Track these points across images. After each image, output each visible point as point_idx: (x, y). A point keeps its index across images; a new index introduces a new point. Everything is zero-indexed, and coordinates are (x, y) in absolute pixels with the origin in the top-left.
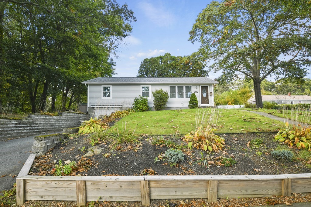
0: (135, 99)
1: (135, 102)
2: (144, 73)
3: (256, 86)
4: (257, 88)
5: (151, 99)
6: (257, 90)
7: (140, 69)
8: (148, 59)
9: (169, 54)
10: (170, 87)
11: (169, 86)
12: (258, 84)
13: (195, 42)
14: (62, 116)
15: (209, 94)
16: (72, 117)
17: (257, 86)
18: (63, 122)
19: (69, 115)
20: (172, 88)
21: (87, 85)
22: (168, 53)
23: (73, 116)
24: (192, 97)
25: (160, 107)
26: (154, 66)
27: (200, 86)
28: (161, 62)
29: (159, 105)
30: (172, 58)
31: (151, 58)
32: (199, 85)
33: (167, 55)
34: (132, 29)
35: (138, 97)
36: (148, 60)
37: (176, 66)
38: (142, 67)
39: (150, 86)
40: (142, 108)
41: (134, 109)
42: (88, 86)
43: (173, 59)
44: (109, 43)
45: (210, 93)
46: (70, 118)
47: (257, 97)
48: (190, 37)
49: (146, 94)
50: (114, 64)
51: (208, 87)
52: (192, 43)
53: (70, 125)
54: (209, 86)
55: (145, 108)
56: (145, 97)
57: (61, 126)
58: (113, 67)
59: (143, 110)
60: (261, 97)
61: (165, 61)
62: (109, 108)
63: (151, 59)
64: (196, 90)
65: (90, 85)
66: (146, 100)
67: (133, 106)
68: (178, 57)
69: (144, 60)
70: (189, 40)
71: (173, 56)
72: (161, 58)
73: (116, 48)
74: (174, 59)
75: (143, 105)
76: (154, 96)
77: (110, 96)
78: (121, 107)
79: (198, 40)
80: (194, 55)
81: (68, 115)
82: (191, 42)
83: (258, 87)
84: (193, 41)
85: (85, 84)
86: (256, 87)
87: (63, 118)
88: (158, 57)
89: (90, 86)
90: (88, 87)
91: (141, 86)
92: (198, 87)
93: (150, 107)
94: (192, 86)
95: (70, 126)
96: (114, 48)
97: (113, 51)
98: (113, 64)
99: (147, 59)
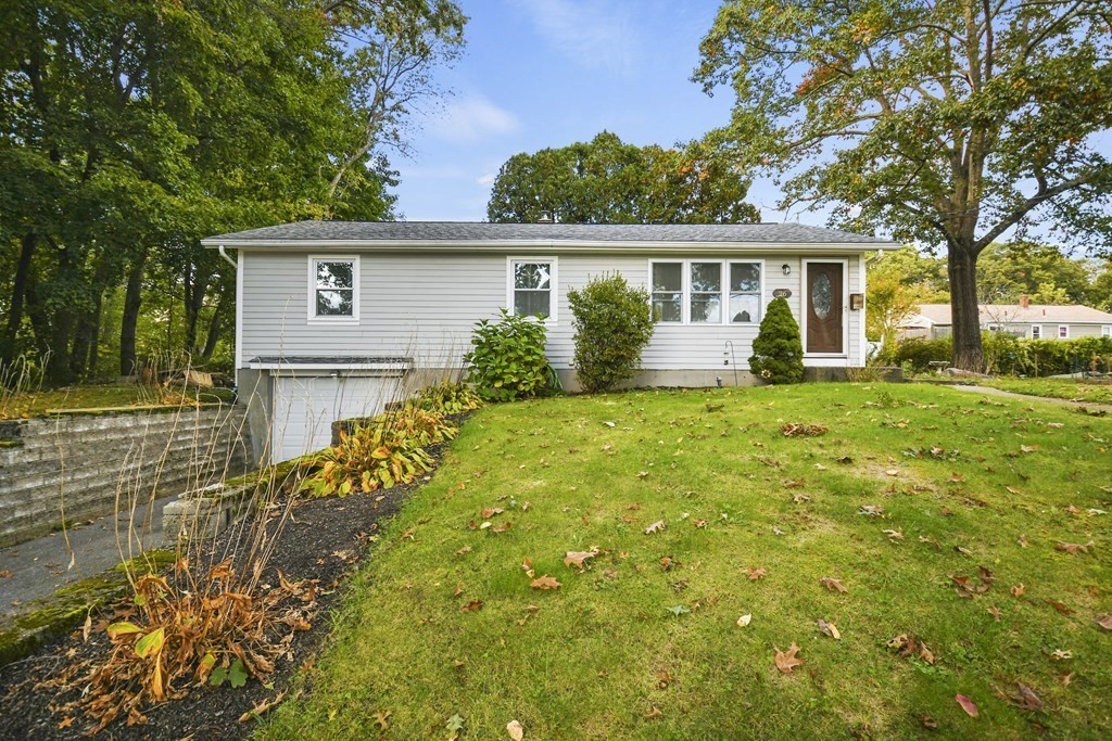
0: (479, 328)
1: (479, 342)
2: (511, 215)
3: (958, 267)
4: (962, 276)
5: (561, 332)
6: (962, 284)
7: (496, 198)
8: (528, 158)
9: (613, 138)
10: (655, 265)
11: (651, 261)
12: (969, 260)
13: (717, 89)
14: (21, 445)
15: (846, 302)
16: (114, 437)
17: (962, 270)
18: (29, 485)
19: (91, 432)
20: (667, 275)
21: (233, 252)
22: (609, 132)
23: (124, 430)
24: (777, 319)
25: (608, 371)
26: (555, 185)
27: (805, 262)
28: (581, 169)
29: (608, 363)
30: (622, 152)
31: (542, 152)
32: (800, 256)
33: (606, 140)
34: (464, 20)
35: (495, 322)
36: (526, 161)
37: (640, 183)
38: (501, 188)
39: (556, 258)
40: (515, 380)
41: (471, 386)
42: (241, 260)
43: (629, 155)
44: (372, 91)
45: (852, 297)
46: (95, 446)
47: (961, 314)
48: (699, 66)
49: (532, 299)
50: (391, 177)
51: (842, 264)
52: (705, 91)
53: (90, 491)
54: (845, 262)
55: (532, 379)
56: (532, 320)
57: (12, 510)
58: (390, 190)
59: (522, 388)
60: (977, 312)
61: (597, 164)
62: (343, 374)
63: (542, 156)
64: (783, 283)
65: (251, 253)
66: (533, 335)
67: (471, 364)
68: (647, 150)
69: (512, 158)
70: (695, 80)
71: (628, 143)
72: (580, 151)
73: (400, 113)
74: (631, 156)
75: (519, 359)
76: (577, 312)
77: (350, 313)
78: (406, 366)
79: (730, 80)
80: (716, 138)
81: (81, 428)
82: (702, 86)
83: (968, 275)
84: (710, 85)
85: (221, 249)
86: (958, 275)
87: (29, 458)
88: (567, 149)
89: (250, 260)
90: (240, 264)
91: (509, 259)
92: (793, 264)
93: (554, 367)
94: (763, 262)
95: (89, 498)
96: (394, 114)
97: (388, 127)
98: (386, 179)
99: (523, 155)
